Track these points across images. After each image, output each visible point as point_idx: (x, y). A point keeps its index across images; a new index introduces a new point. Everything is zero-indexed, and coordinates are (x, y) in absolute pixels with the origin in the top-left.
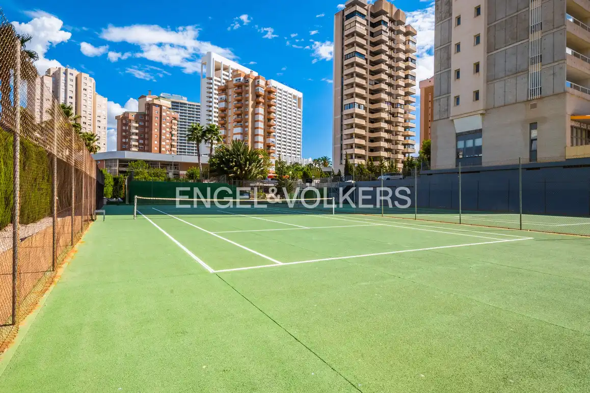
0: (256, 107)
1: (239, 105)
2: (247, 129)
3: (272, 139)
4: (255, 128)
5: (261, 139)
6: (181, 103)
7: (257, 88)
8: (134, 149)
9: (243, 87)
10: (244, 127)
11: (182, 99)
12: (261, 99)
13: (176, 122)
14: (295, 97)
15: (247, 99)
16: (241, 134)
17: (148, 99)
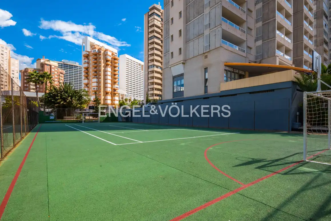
0: (106, 67)
1: (96, 65)
2: (100, 80)
3: (116, 86)
4: (105, 79)
5: (109, 85)
6: (74, 66)
7: (106, 56)
8: (32, 91)
9: (98, 55)
10: (99, 79)
11: (76, 64)
12: (109, 63)
13: (62, 75)
14: (140, 64)
15: (100, 63)
16: (97, 82)
17: (42, 61)
